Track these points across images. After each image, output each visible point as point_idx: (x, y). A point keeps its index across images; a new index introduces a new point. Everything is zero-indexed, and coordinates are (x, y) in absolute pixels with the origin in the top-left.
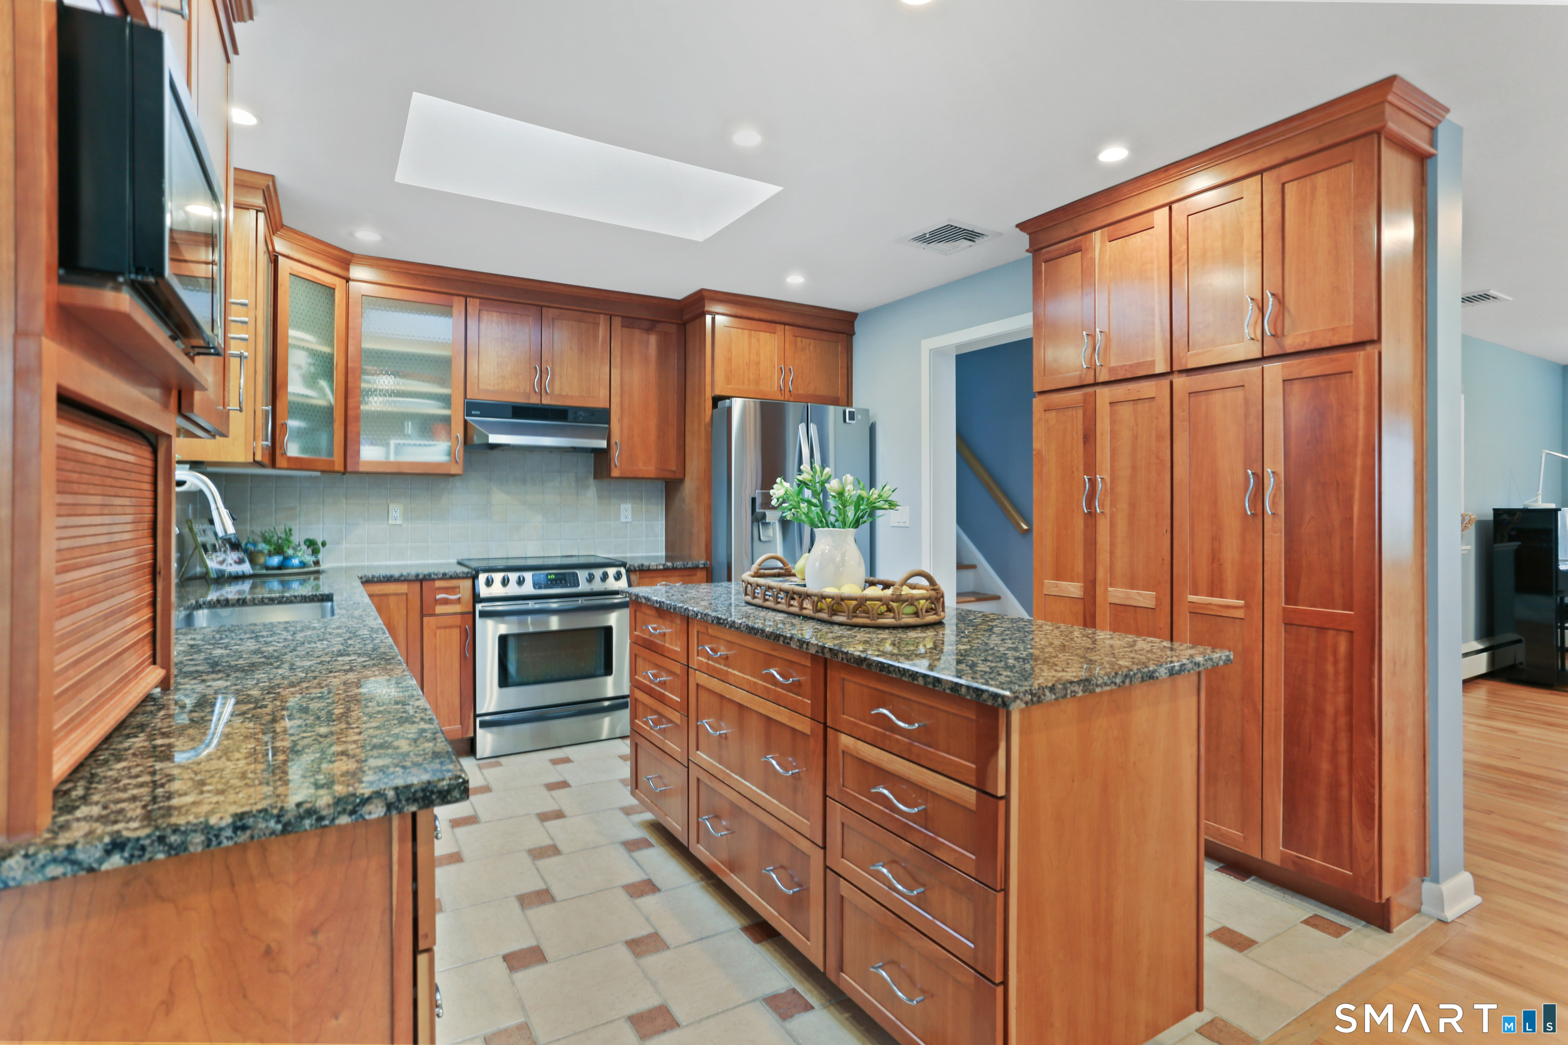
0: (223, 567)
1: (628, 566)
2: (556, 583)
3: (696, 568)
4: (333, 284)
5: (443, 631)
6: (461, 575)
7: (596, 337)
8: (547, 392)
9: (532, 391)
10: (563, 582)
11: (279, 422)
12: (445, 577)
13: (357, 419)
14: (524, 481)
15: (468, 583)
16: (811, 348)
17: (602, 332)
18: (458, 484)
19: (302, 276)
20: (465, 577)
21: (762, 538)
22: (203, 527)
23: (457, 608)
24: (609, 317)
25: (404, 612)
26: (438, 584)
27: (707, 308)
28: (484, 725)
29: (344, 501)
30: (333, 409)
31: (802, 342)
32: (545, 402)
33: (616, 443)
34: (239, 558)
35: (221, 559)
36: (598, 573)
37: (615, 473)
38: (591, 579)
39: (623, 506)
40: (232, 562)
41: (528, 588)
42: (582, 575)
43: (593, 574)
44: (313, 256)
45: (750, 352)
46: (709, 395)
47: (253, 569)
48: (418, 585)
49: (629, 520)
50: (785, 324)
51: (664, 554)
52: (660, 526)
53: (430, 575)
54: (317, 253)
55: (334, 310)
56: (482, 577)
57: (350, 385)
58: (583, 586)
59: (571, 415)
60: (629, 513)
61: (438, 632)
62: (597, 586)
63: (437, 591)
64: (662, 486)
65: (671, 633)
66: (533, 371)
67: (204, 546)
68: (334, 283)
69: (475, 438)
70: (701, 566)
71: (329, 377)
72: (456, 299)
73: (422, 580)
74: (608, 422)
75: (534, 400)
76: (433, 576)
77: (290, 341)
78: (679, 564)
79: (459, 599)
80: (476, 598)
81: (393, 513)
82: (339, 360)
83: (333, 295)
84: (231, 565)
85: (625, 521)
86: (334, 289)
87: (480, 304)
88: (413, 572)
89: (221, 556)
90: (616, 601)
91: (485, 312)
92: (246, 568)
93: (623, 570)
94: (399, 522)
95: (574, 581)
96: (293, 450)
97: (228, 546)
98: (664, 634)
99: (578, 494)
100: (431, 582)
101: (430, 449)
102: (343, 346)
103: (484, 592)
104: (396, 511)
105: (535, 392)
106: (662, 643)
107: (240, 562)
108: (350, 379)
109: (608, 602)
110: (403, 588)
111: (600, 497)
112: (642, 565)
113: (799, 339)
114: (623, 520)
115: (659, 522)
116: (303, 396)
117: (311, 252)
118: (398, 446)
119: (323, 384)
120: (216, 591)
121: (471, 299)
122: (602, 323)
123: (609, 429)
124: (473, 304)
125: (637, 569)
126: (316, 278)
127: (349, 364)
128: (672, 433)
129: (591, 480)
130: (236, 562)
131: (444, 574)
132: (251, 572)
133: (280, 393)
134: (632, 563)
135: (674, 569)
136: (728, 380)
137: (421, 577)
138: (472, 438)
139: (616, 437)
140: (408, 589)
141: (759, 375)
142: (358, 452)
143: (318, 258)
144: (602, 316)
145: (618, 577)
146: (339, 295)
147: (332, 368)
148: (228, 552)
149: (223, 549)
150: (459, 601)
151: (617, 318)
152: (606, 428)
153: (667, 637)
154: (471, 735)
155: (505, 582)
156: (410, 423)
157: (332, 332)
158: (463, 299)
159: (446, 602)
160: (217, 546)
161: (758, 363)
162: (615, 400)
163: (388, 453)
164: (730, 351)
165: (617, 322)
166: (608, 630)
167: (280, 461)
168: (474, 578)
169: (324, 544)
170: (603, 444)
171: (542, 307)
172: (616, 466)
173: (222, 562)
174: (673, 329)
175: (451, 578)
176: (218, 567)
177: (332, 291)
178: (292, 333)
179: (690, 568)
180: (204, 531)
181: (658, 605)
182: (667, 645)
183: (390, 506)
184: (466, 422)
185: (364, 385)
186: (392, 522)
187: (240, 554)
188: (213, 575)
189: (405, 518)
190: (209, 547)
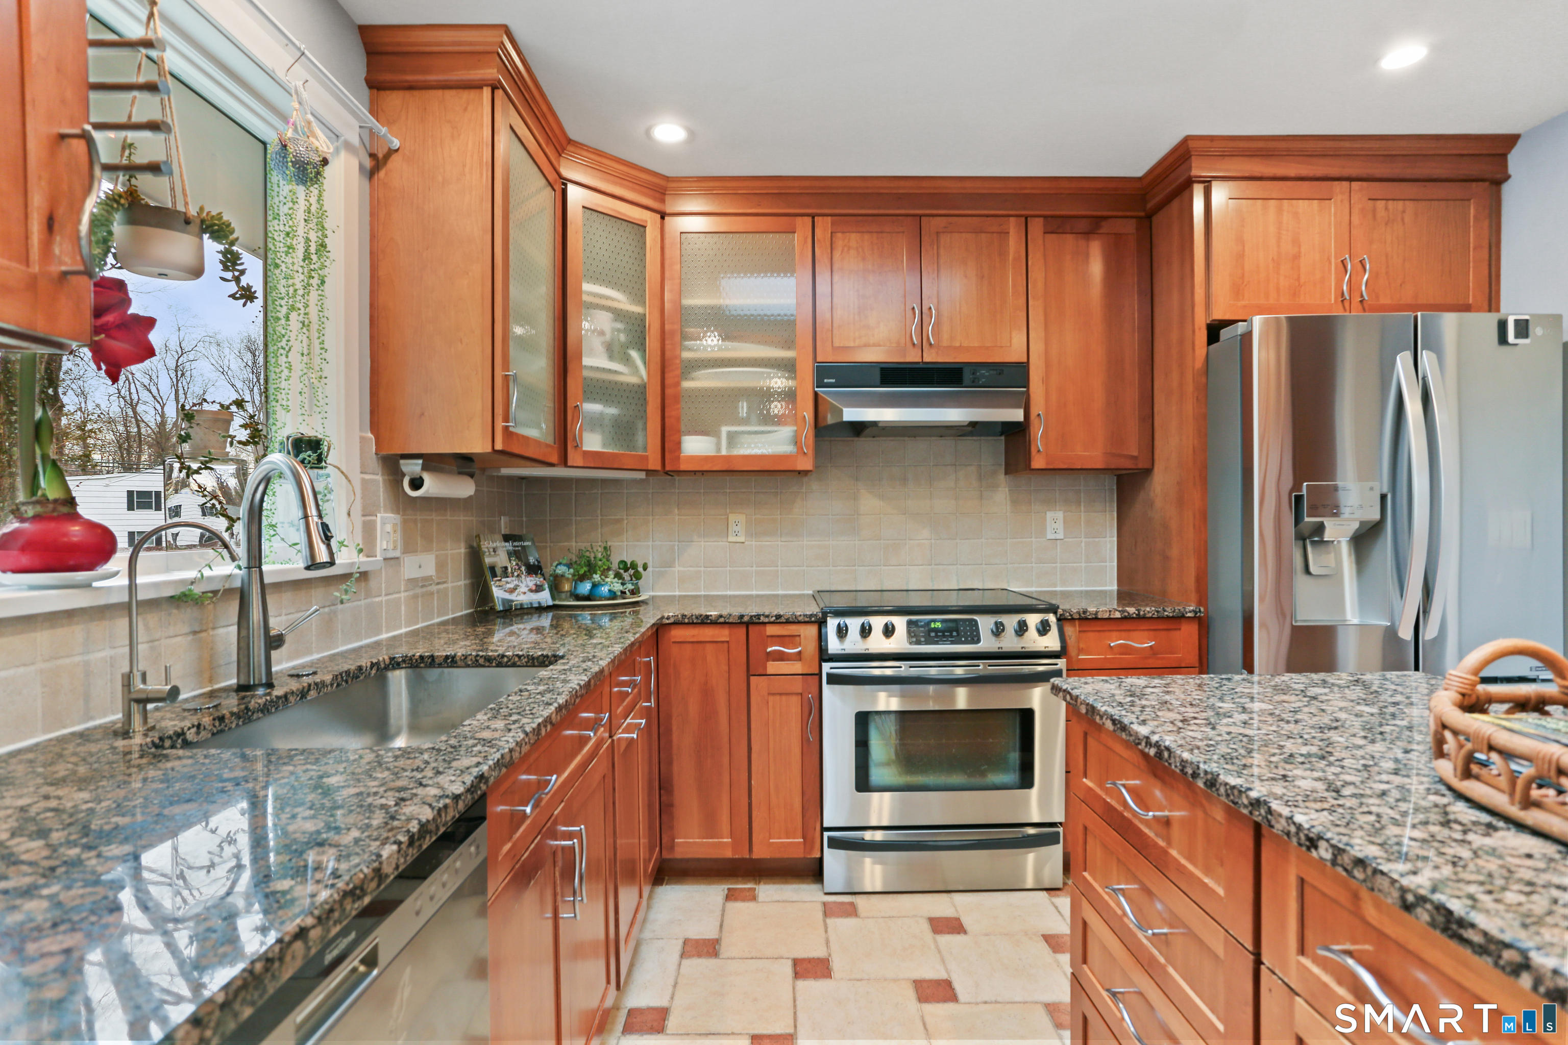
0: (512, 597)
1: (1060, 611)
2: (944, 636)
3: (1180, 618)
4: (642, 220)
5: (778, 697)
6: (801, 619)
7: (1003, 253)
8: (931, 344)
9: (909, 344)
10: (955, 634)
11: (571, 404)
12: (779, 620)
13: (677, 398)
14: (904, 480)
15: (812, 630)
16: (1408, 218)
17: (1014, 243)
18: (815, 486)
19: (599, 209)
20: (808, 621)
21: (1312, 569)
22: (495, 545)
23: (797, 667)
24: (1023, 219)
25: (725, 668)
26: (771, 630)
27: (1195, 172)
28: (835, 844)
29: (676, 511)
30: (645, 387)
31: (1386, 209)
32: (928, 358)
33: (1039, 415)
34: (536, 585)
35: (511, 586)
36: (1010, 622)
37: (1038, 462)
38: (999, 630)
39: (1050, 515)
40: (526, 590)
41: (899, 642)
42: (985, 623)
43: (1002, 624)
44: (615, 183)
45: (1279, 239)
46: (1201, 321)
47: (553, 598)
48: (743, 630)
49: (1061, 536)
50: (1350, 179)
51: (1115, 587)
52: (1109, 544)
53: (758, 616)
54: (621, 179)
55: (645, 255)
56: (832, 623)
57: (668, 354)
58: (987, 643)
59: (967, 376)
60: (1060, 526)
61: (771, 698)
62: (1010, 642)
63: (769, 639)
64: (1110, 483)
65: (1182, 820)
66: (909, 313)
67: (492, 569)
68: (644, 218)
69: (829, 416)
70: (1189, 615)
71: (641, 347)
72: (799, 220)
73: (749, 623)
74: (1026, 384)
75: (912, 357)
76: (762, 619)
77: (585, 298)
78: (1149, 610)
79: (800, 652)
80: (824, 655)
81: (732, 527)
82: (653, 323)
83: (643, 235)
84: (525, 593)
85: (1053, 537)
86: (645, 227)
87: (832, 224)
88: (735, 611)
89: (511, 582)
90: (1041, 668)
91: (839, 235)
92: (545, 598)
93: (1052, 618)
94: (742, 539)
95: (972, 631)
96: (593, 442)
97: (523, 568)
98: (1167, 822)
99: (981, 498)
100: (761, 627)
101: (770, 437)
102: (657, 303)
103: (834, 645)
104: (738, 521)
105: (914, 344)
106: (1162, 843)
107: (538, 589)
108: (668, 347)
109: (1026, 669)
110: (723, 634)
111: (1015, 502)
112: (1085, 612)
113: (1380, 204)
114: (1050, 536)
115: (1108, 539)
116: (604, 370)
117: (612, 178)
118: (731, 436)
119: (634, 354)
120: (504, 628)
121: (820, 218)
122: (1012, 231)
123: (1027, 394)
124: (824, 226)
125: (1075, 616)
126: (619, 212)
127: (667, 327)
128: (1131, 395)
129: (1002, 477)
130: (531, 591)
131: (778, 616)
132: (550, 603)
133: (571, 366)
134: (1067, 607)
135: (1140, 618)
136: (1237, 290)
137: (746, 619)
138: (825, 418)
139: (1037, 408)
140: (730, 635)
141: (1298, 279)
142: (679, 444)
143: (622, 185)
144: (1012, 219)
145: (1044, 629)
146: (652, 234)
147: (643, 332)
148: (523, 576)
149: (516, 574)
150: (799, 656)
151: (1037, 219)
152: (1023, 392)
153: (1176, 831)
154: (818, 856)
155: (865, 631)
156: (745, 404)
157: (643, 284)
158: (808, 220)
159: (781, 657)
160: (510, 570)
161: (1297, 257)
162: (1037, 348)
163: (718, 447)
164: (1240, 241)
165: (1036, 226)
166: (1027, 716)
167: (574, 458)
168: (821, 623)
169: (645, 568)
170: (1017, 415)
171: (920, 216)
172: (1039, 451)
173: (512, 591)
174: (1129, 227)
175: (788, 622)
176: (507, 596)
177: (642, 229)
178: (587, 287)
179: (1168, 617)
180: (494, 551)
181: (1152, 752)
182: (1174, 853)
183: (730, 516)
184: (816, 395)
185: (686, 355)
186: (731, 539)
187: (539, 580)
188: (499, 607)
189: (749, 534)
190: (498, 571)
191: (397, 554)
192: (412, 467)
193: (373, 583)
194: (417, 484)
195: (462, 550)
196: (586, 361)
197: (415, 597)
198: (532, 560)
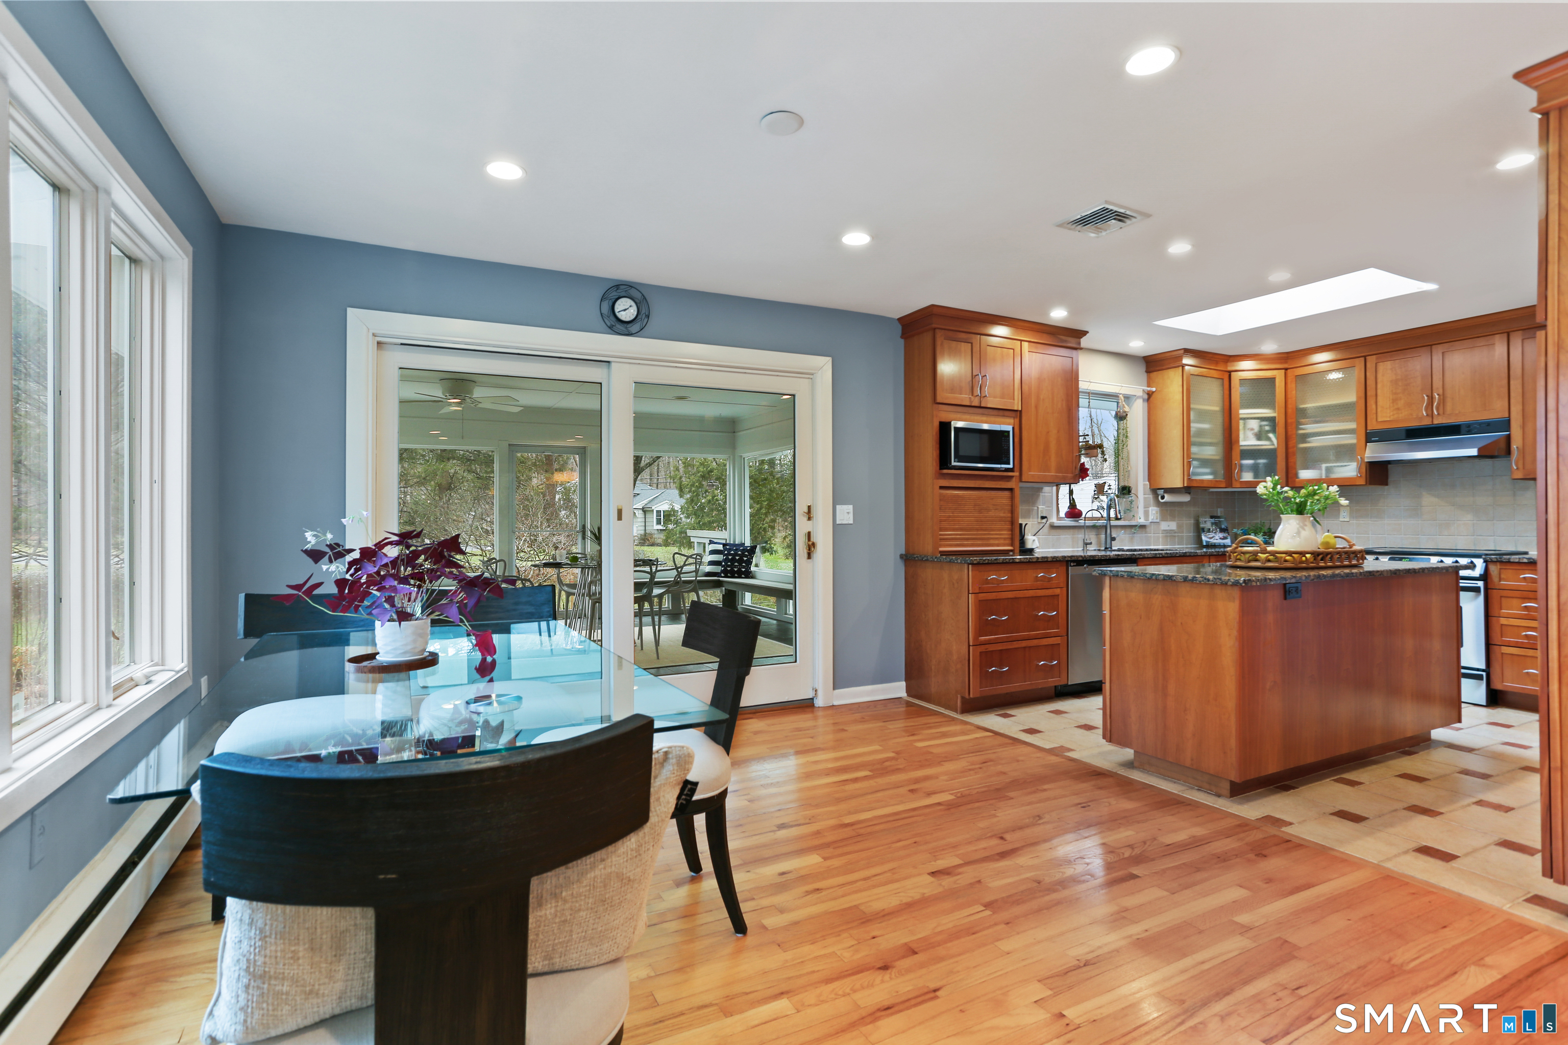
0: (1211, 540)
1: (1484, 557)
4: (1274, 376)
8: (1437, 417)
9: (1423, 415)
11: (1234, 462)
13: (1296, 453)
19: (1249, 378)
24: (1506, 334)
30: (1276, 450)
32: (1436, 422)
33: (1517, 448)
34: (1223, 536)
36: (1449, 561)
37: (1517, 475)
40: (1218, 538)
44: (1258, 364)
54: (1261, 361)
55: (1275, 391)
57: (1291, 432)
59: (1463, 429)
67: (1203, 530)
68: (1274, 374)
71: (1274, 432)
72: (1357, 360)
74: (1508, 430)
75: (1427, 423)
77: (1242, 416)
81: (1342, 514)
82: (1281, 422)
83: (1274, 382)
87: (1377, 359)
89: (1211, 535)
91: (1381, 364)
96: (1246, 477)
101: (1346, 468)
102: (1283, 410)
105: (1428, 417)
107: (1225, 538)
108: (1291, 429)
116: (1253, 445)
117: (1256, 362)
119: (1271, 437)
121: (1369, 357)
122: (1498, 342)
123: (1509, 436)
124: (1370, 360)
125: (1495, 560)
126: (1260, 376)
127: (1290, 420)
130: (1220, 539)
133: (1235, 446)
139: (1517, 443)
142: (1297, 474)
143: (1261, 363)
145: (1471, 566)
146: (1279, 381)
147: (1275, 425)
148: (1218, 533)
149: (1214, 532)
151: (1517, 333)
152: (1506, 435)
156: (1331, 452)
157: (1274, 403)
158: (1363, 358)
160: (1211, 530)
162: (1516, 409)
163: (1320, 473)
165: (1517, 337)
167: (1235, 484)
171: (1431, 346)
172: (1516, 469)
173: (1211, 538)
176: (1208, 540)
177: (1273, 380)
178: (1243, 411)
180: (1206, 522)
184: (1366, 447)
185: (1301, 432)
186: (1341, 520)
187: (1225, 535)
188: (1205, 544)
189: (1351, 516)
190: (1206, 530)
191: (1158, 521)
192: (1161, 492)
193: (1148, 529)
194: (1163, 498)
195: (1192, 521)
196: (1242, 443)
197: (1167, 536)
198: (1223, 526)
